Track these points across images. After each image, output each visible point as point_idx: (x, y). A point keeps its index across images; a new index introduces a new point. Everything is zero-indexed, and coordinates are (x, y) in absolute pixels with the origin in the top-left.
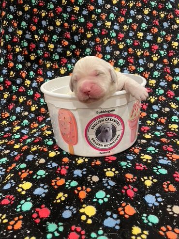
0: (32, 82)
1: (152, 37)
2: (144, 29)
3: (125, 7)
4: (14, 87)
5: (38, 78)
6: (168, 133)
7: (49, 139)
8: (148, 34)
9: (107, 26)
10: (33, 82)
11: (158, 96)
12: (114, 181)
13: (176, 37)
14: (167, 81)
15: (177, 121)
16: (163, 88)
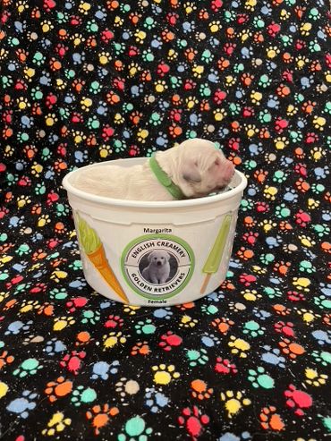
0: (45, 170)
1: (278, 103)
2: (265, 86)
3: (233, 41)
4: (10, 176)
5: (56, 163)
6: (290, 293)
7: (59, 289)
8: (271, 96)
9: (195, 75)
10: (48, 170)
11: (278, 221)
12: (166, 396)
13: (323, 107)
14: (299, 192)
15: (309, 271)
16: (289, 204)
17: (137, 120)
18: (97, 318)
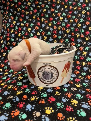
1: (86, 27)
2: (82, 22)
3: (72, 10)
7: (20, 82)
8: (84, 25)
9: (61, 20)
11: (87, 62)
12: (49, 118)
16: (90, 57)
17: (44, 34)
18: (30, 91)
